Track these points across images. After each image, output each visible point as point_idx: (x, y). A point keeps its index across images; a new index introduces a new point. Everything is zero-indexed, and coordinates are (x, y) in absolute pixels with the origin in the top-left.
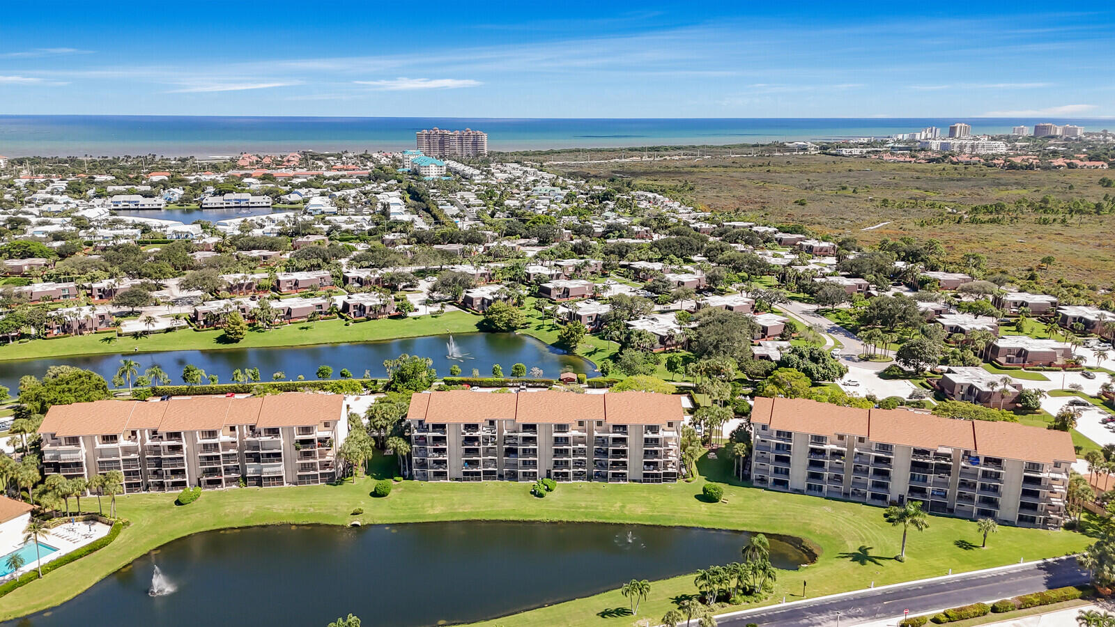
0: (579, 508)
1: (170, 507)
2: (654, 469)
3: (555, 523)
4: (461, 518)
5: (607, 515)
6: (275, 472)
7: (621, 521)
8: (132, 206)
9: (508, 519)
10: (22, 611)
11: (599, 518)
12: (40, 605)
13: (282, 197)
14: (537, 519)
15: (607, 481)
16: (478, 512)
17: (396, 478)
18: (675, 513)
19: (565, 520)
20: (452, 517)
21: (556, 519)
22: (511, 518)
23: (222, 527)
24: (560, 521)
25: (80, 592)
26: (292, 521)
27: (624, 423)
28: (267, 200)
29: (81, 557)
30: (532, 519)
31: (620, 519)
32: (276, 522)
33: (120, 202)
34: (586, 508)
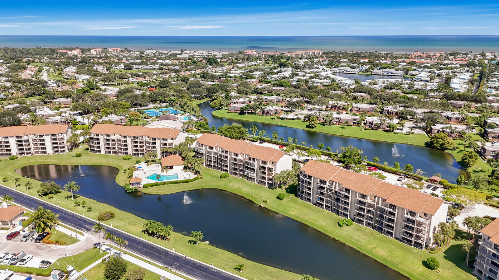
0: (352, 239)
1: (218, 177)
2: (409, 237)
3: (336, 240)
4: (299, 220)
5: (363, 248)
6: (252, 176)
7: (367, 254)
8: (345, 72)
9: (317, 229)
10: (153, 192)
11: (358, 247)
12: (158, 193)
13: (409, 72)
14: (329, 235)
15: (381, 233)
16: (308, 221)
17: (293, 195)
18: (400, 263)
19: (341, 241)
20: (296, 218)
21: (337, 239)
22: (319, 229)
23: (225, 189)
24: (339, 241)
25: (170, 193)
26: (244, 196)
27: (395, 205)
28: (401, 73)
29: (179, 183)
30: (327, 234)
31: (368, 253)
32: (240, 194)
33: (341, 70)
34: (356, 240)
